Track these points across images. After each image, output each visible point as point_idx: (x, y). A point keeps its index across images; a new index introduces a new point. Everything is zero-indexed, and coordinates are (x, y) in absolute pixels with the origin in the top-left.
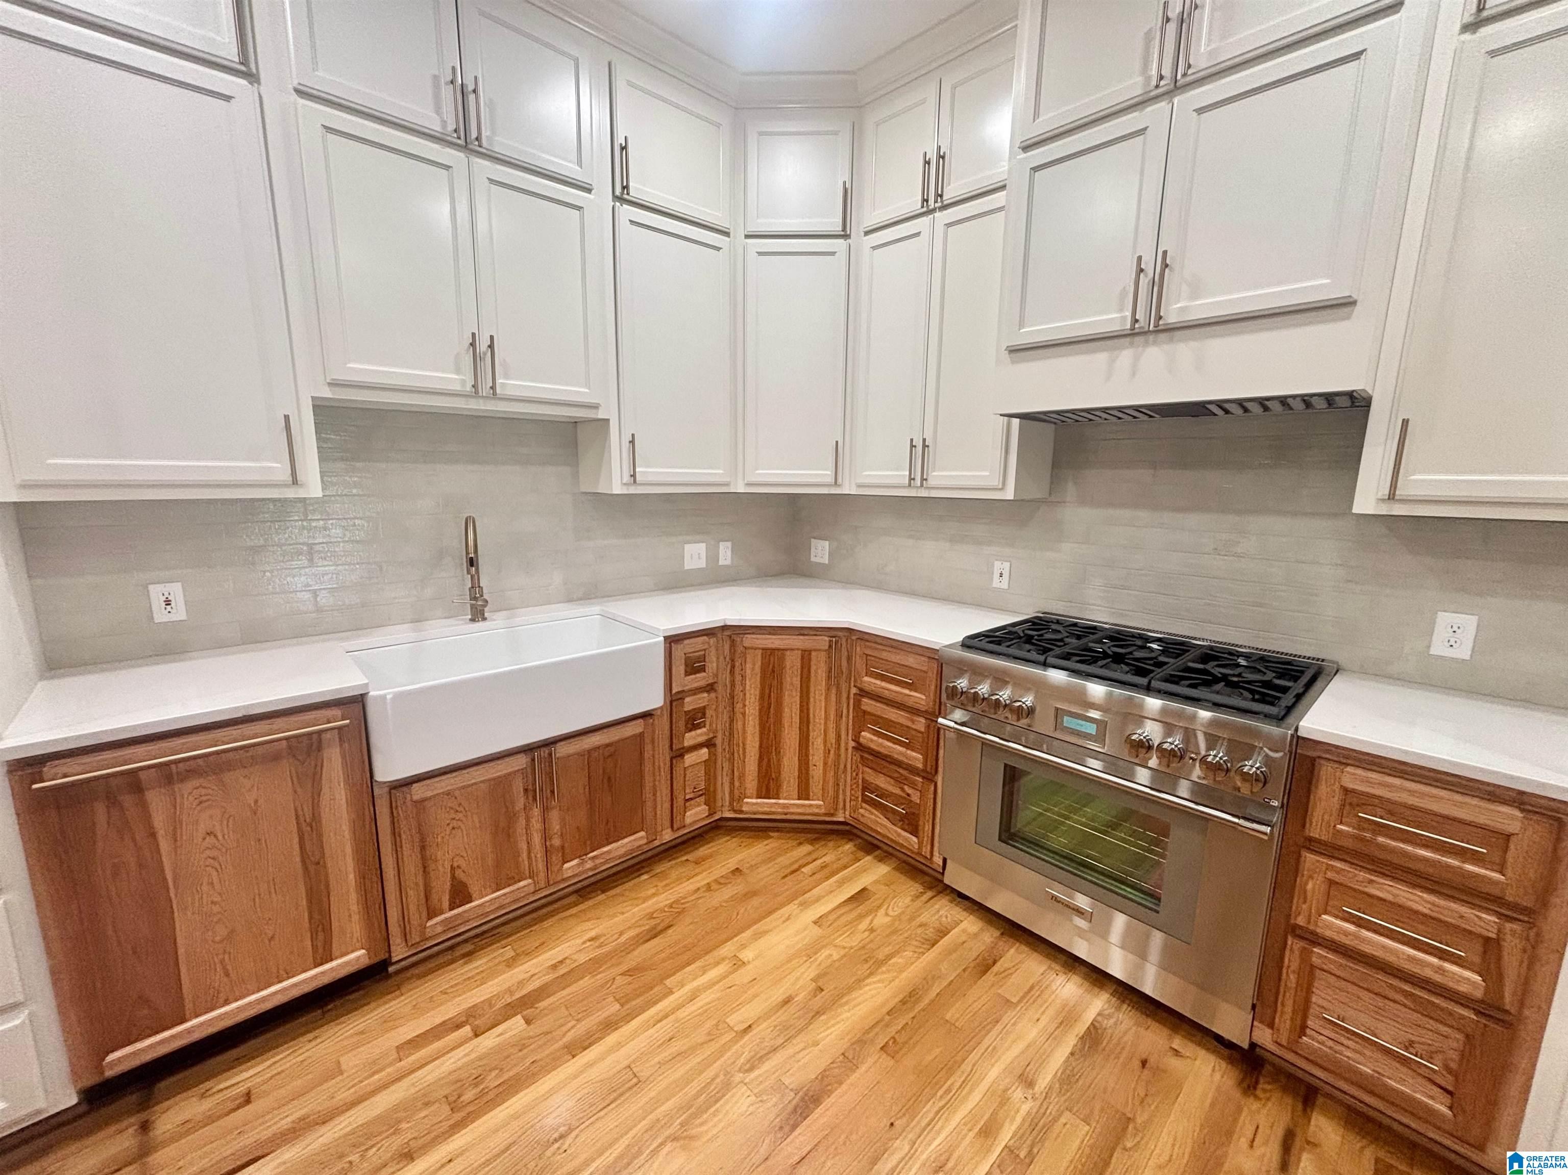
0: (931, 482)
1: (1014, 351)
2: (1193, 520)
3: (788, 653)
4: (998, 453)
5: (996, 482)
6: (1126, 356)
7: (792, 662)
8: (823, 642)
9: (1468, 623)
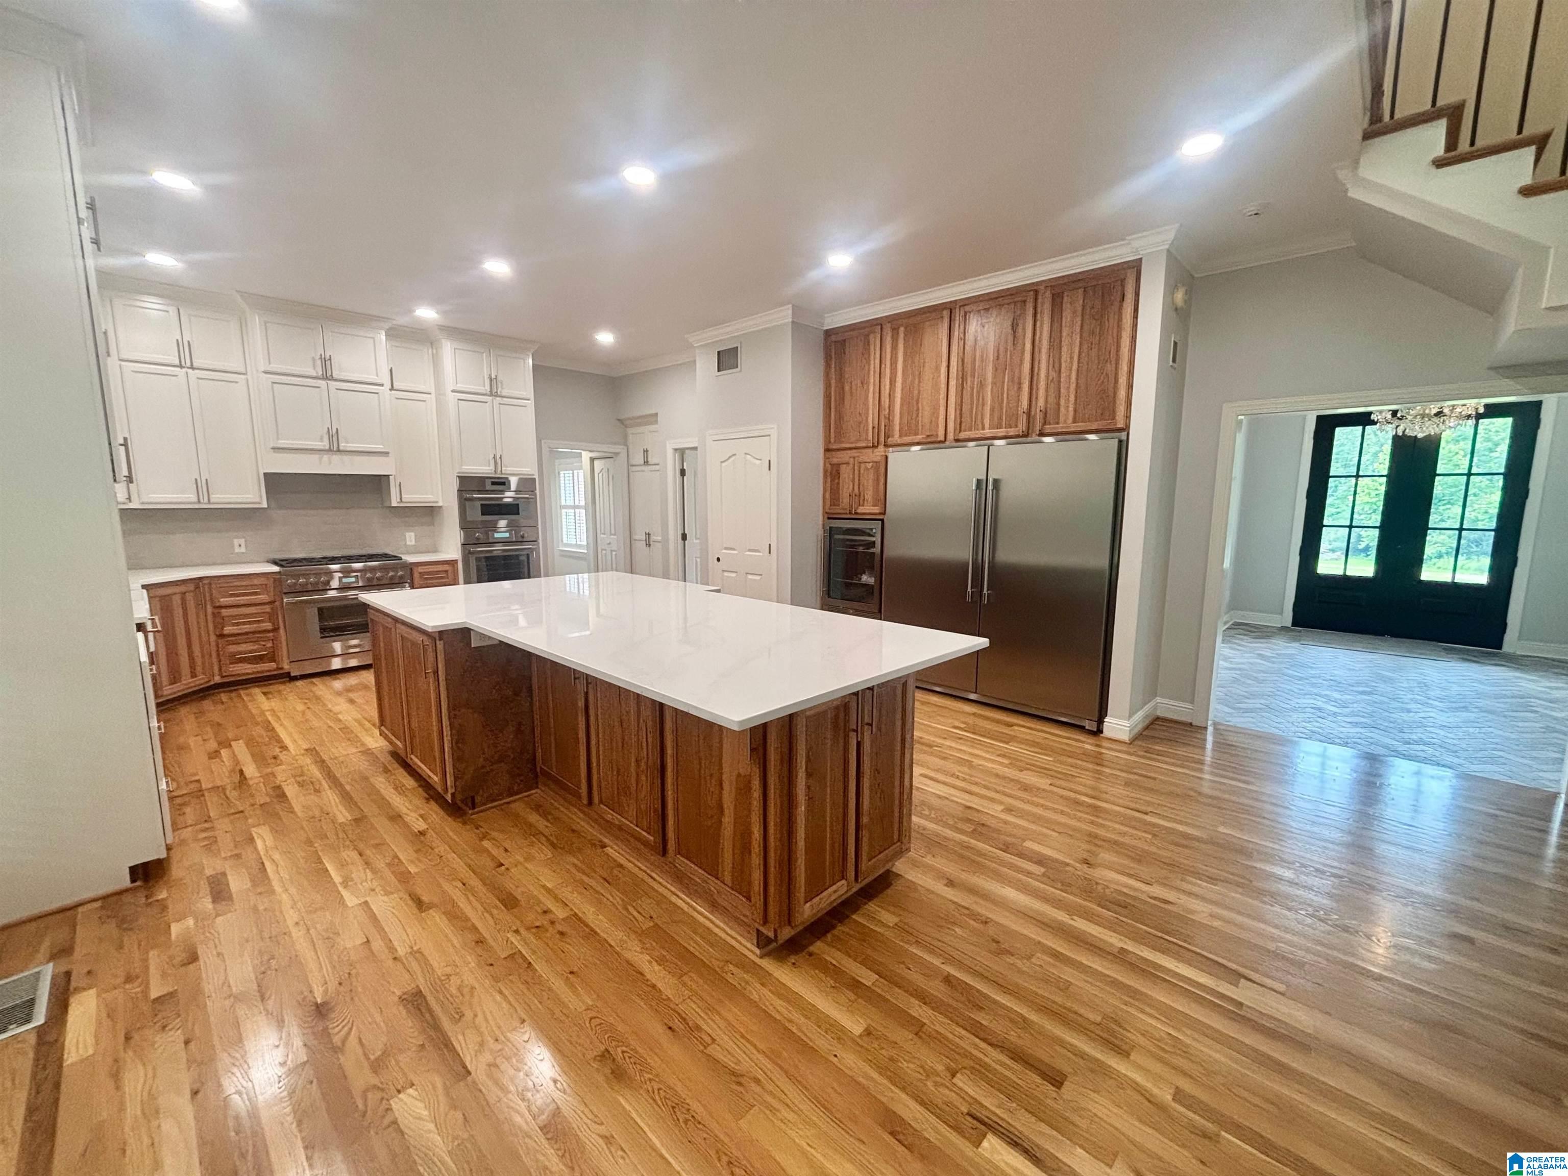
0: (212, 501)
1: (273, 448)
2: (331, 512)
3: (174, 597)
4: (256, 487)
5: (258, 500)
6: (325, 458)
7: (177, 600)
8: (191, 587)
9: (413, 534)
